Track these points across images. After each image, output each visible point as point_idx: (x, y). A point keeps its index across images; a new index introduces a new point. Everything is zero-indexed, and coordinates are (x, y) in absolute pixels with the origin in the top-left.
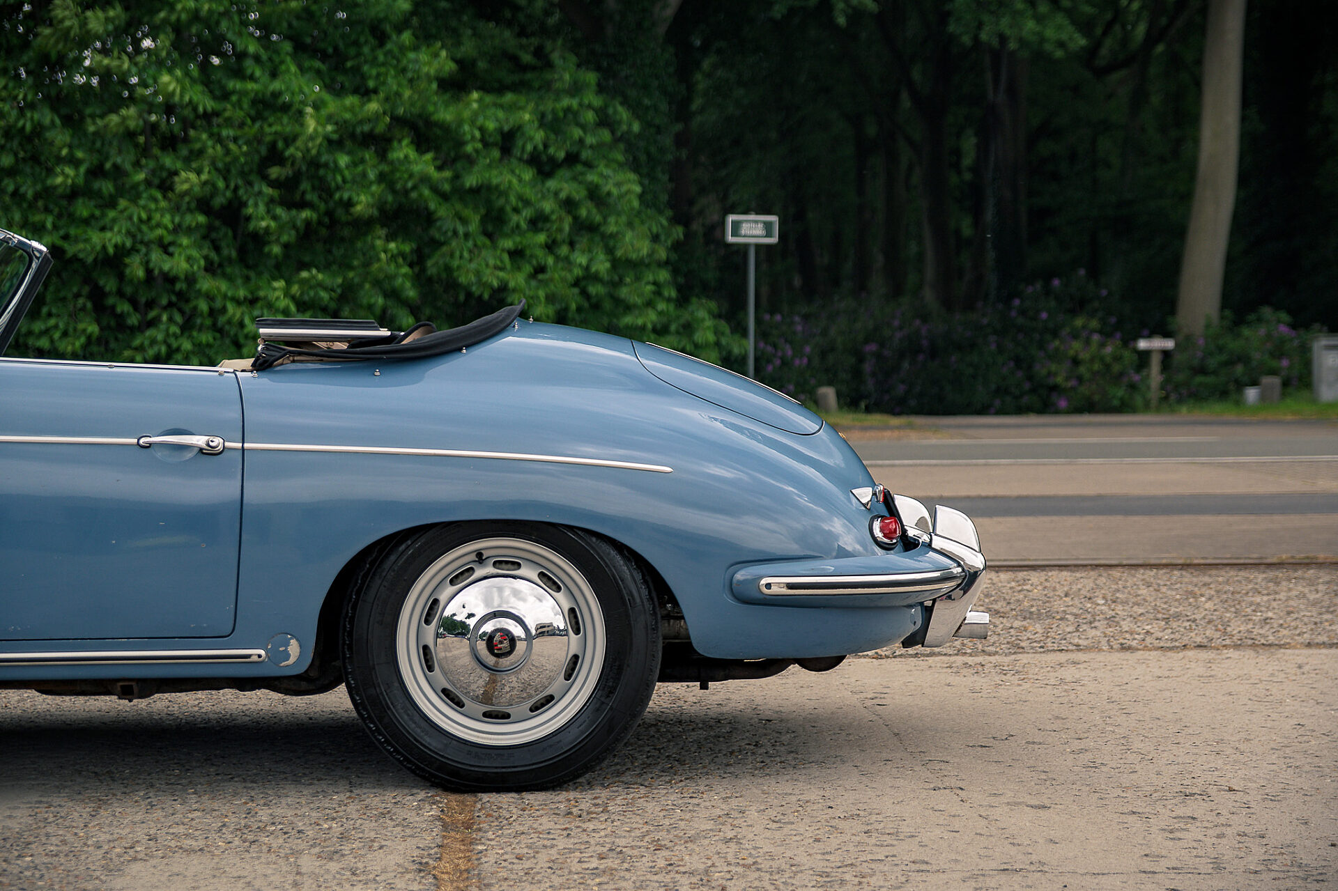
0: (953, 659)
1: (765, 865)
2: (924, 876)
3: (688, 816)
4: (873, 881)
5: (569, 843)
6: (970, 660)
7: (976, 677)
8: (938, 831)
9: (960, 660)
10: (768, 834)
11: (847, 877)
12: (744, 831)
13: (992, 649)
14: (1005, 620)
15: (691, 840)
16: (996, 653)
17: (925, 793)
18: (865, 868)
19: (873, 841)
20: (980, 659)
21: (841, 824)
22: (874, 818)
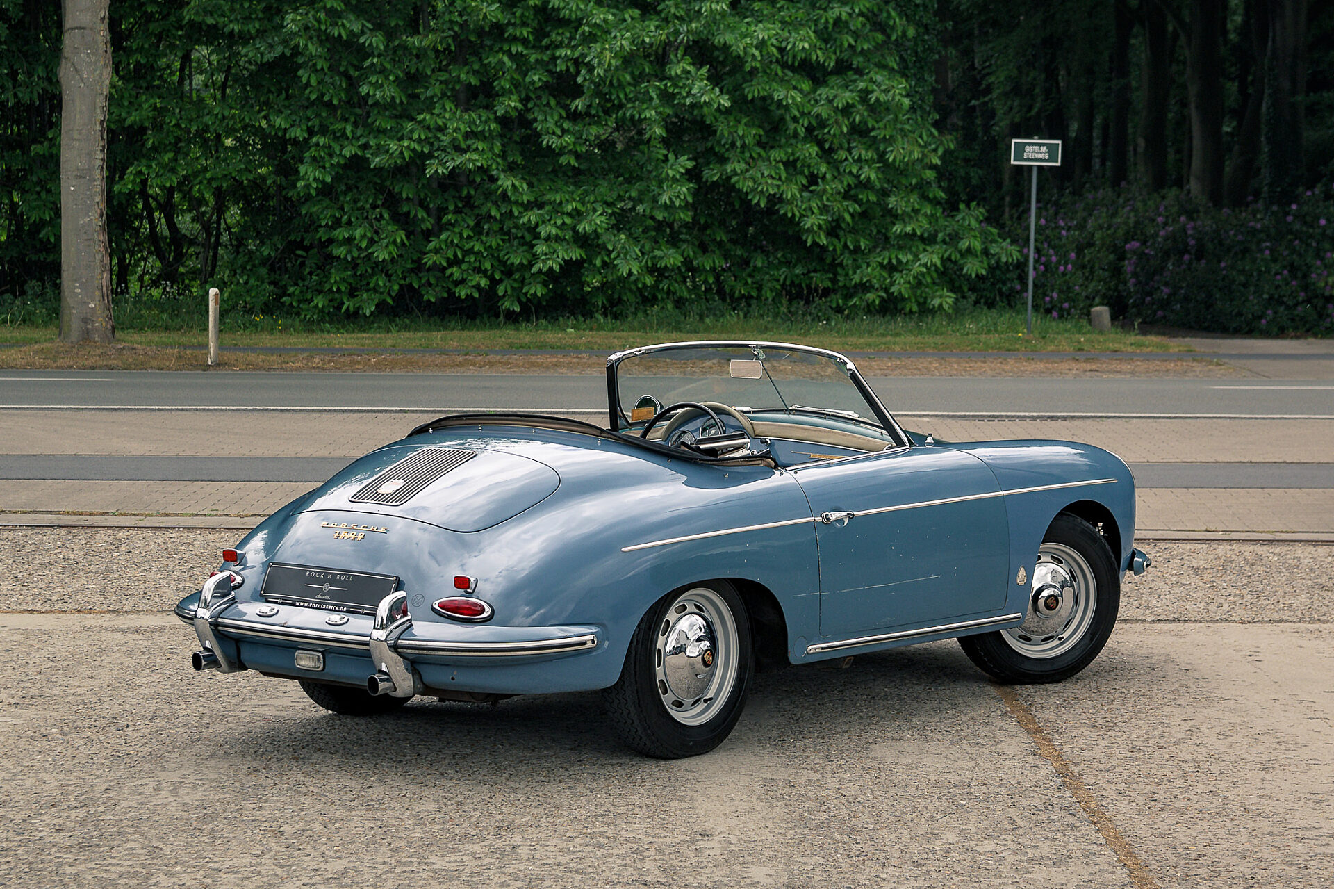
0: (1298, 625)
1: (1227, 758)
2: (1319, 767)
3: (1168, 730)
4: (1291, 768)
5: (1106, 743)
6: (1310, 626)
7: (1318, 641)
8: (1320, 743)
9: (1302, 626)
10: (1221, 742)
11: (1276, 766)
12: (1205, 740)
13: (1323, 618)
14: (1329, 593)
15: (1175, 743)
16: (1327, 622)
17: (1306, 721)
18: (1283, 762)
19: (1283, 747)
20: (1317, 626)
21: (1261, 738)
22: (1279, 735)
